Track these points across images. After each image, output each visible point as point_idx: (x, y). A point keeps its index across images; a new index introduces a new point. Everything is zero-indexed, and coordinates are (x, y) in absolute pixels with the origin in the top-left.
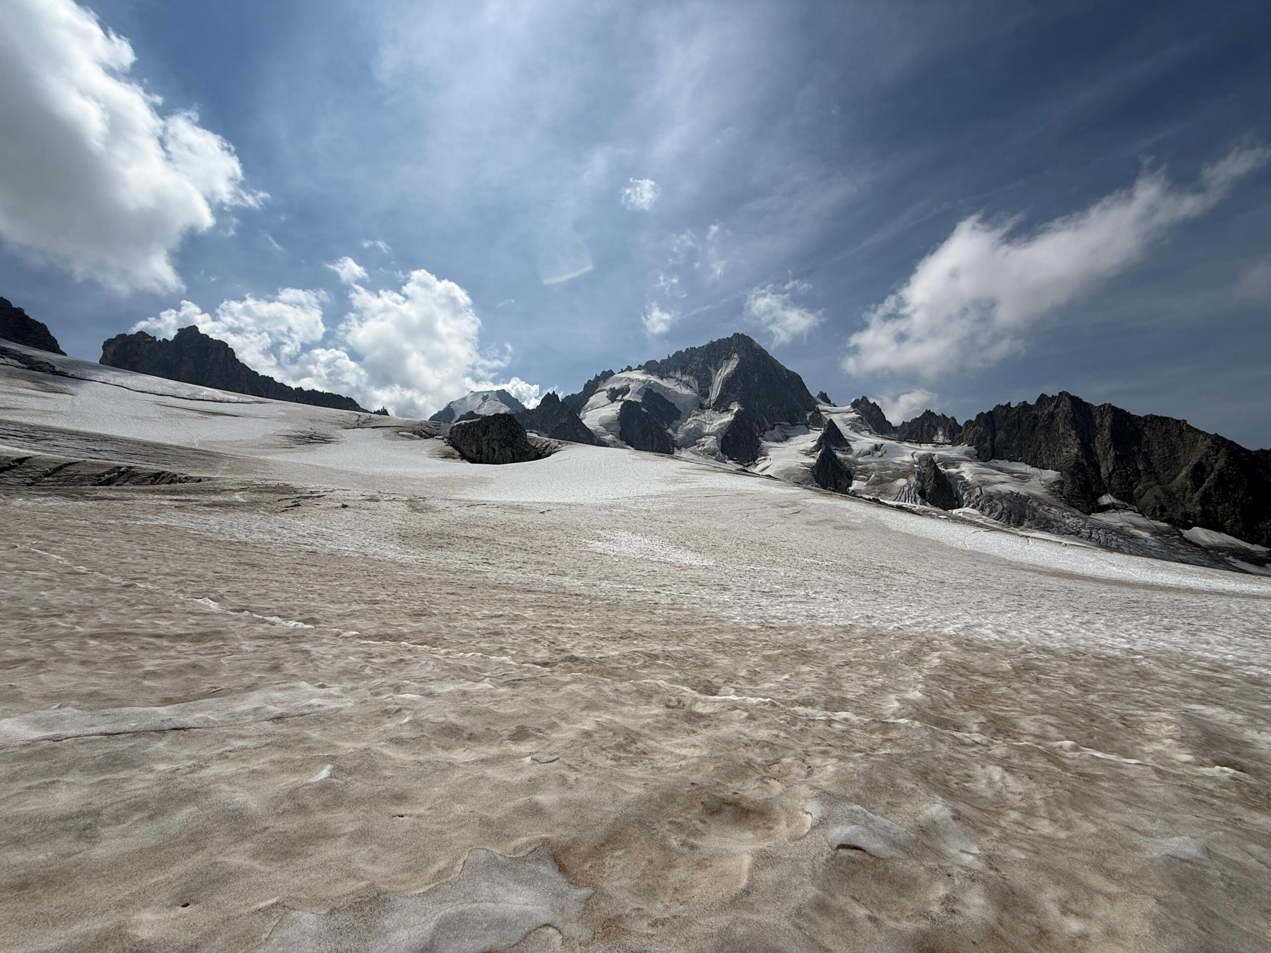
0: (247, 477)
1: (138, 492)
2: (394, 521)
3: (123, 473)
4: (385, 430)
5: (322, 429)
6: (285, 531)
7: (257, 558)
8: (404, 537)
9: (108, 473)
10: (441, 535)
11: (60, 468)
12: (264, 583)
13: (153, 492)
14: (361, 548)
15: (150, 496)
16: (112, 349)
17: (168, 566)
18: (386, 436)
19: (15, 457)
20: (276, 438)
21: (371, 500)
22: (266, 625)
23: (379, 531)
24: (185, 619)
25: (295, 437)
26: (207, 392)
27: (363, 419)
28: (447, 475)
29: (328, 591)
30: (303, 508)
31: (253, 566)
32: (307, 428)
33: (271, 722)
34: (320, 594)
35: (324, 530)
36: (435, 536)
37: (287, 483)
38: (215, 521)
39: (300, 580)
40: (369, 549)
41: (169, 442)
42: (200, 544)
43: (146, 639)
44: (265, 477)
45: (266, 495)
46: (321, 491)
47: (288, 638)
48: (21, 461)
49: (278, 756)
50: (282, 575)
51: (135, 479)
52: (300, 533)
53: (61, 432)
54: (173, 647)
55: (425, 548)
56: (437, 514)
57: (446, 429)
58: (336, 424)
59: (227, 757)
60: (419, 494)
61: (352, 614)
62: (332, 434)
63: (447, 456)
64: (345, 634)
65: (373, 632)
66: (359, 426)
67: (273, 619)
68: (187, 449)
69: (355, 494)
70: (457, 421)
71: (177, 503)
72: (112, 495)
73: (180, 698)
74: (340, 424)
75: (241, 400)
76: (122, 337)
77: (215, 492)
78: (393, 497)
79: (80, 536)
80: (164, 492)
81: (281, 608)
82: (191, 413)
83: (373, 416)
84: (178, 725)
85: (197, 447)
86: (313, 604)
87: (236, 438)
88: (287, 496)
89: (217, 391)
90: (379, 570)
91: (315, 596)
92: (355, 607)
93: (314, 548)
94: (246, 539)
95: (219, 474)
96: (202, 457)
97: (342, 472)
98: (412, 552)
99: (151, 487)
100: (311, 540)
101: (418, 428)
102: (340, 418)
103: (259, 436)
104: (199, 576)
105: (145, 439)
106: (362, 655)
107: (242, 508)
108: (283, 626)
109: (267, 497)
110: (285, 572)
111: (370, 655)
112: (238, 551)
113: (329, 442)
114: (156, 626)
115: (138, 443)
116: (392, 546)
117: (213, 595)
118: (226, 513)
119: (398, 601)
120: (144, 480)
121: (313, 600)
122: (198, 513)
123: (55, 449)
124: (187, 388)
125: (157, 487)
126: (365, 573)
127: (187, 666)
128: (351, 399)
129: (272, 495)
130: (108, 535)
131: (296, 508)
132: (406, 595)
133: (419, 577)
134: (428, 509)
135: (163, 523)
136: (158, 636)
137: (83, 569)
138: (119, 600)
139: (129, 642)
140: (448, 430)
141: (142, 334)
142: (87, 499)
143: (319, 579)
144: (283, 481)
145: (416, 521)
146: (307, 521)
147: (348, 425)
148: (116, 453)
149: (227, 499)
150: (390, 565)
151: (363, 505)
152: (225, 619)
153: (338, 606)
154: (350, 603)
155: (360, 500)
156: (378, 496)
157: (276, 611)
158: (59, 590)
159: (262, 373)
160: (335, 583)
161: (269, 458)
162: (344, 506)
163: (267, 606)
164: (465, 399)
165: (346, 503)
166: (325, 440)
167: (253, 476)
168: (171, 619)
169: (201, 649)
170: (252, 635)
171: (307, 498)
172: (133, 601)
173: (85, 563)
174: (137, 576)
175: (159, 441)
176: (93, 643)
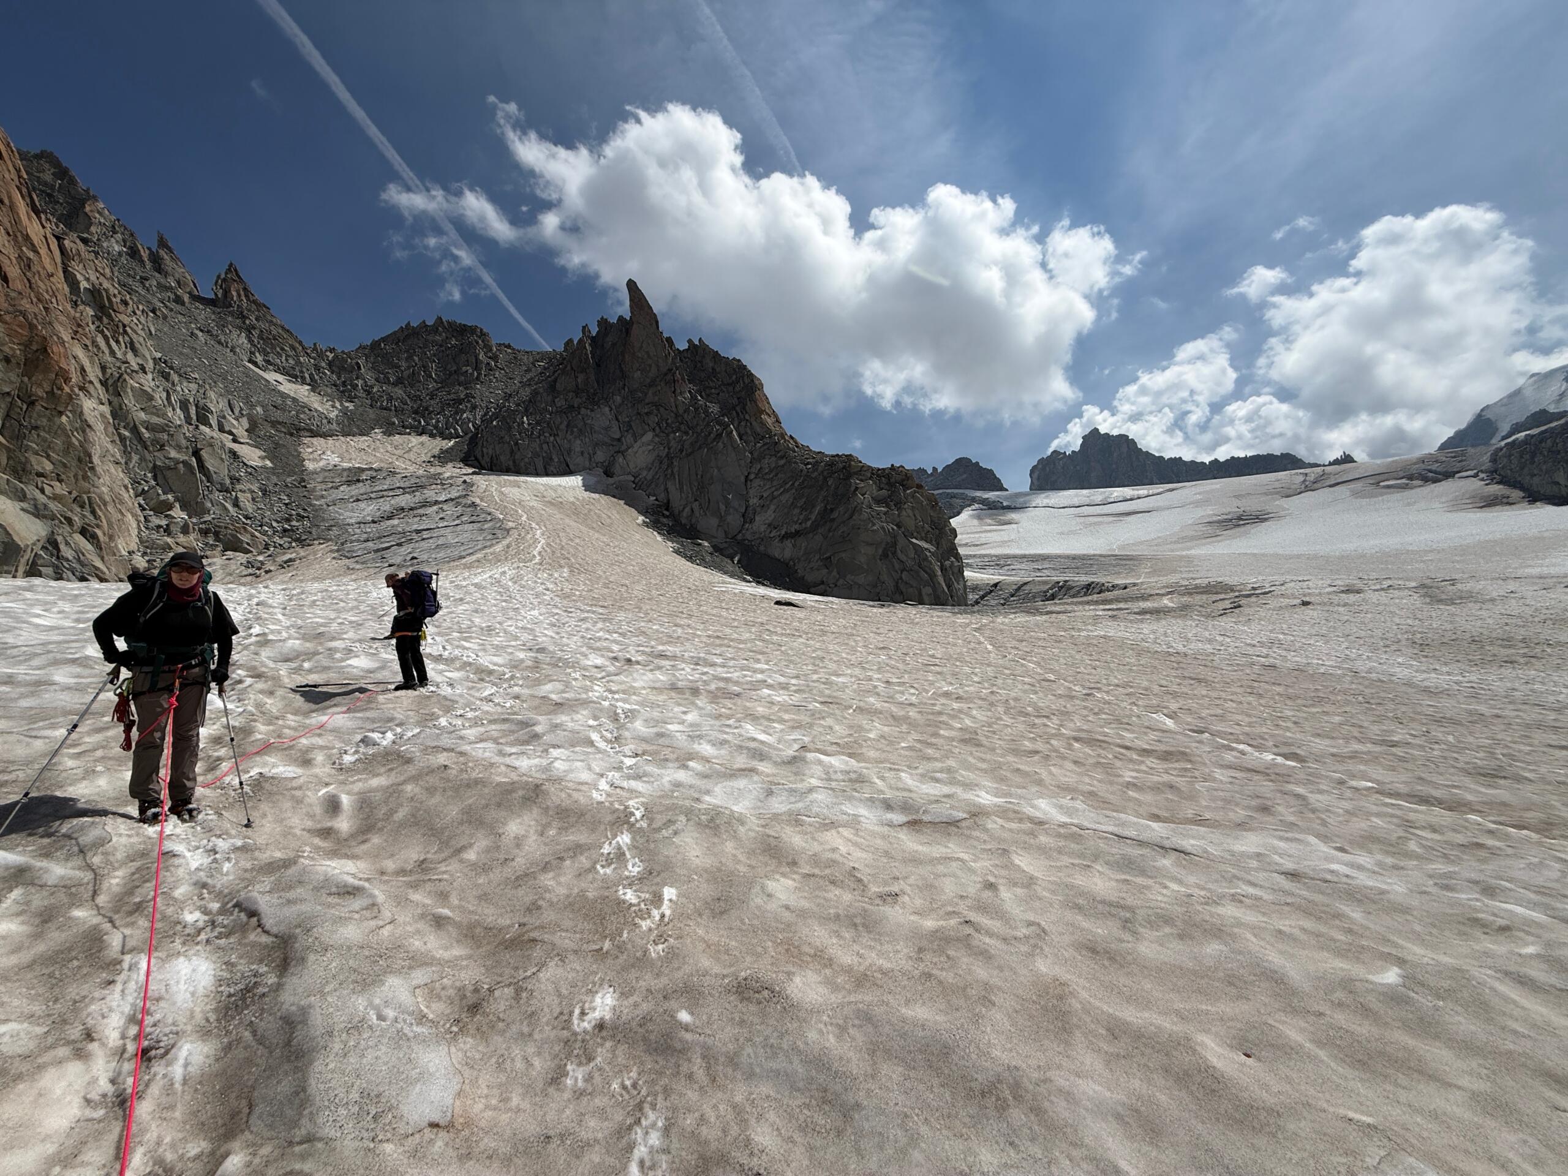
0: (1173, 579)
1: (1076, 604)
2: (1397, 621)
3: (1062, 587)
4: (1352, 486)
5: (1252, 505)
6: (1229, 640)
7: (1203, 672)
8: (1422, 646)
9: (1051, 589)
10: (1507, 641)
11: (1019, 588)
12: (1218, 702)
13: (1088, 603)
14: (1343, 661)
15: (1087, 607)
16: (1035, 475)
17: (1115, 677)
18: (1356, 494)
19: (992, 582)
20: (1196, 527)
21: (1348, 591)
22: (1234, 753)
23: (1372, 637)
24: (1146, 734)
25: (1219, 522)
26: (1117, 492)
27: (1312, 478)
28: (1498, 536)
29: (1306, 719)
30: (1246, 610)
31: (1199, 681)
32: (1232, 508)
33: (1283, 876)
34: (1295, 723)
35: (1281, 636)
36: (1492, 644)
37: (1220, 579)
38: (1149, 628)
39: (1262, 701)
40: (1359, 663)
41: (1092, 552)
42: (1139, 655)
43: (1118, 749)
44: (1191, 575)
45: (1198, 597)
46: (1267, 585)
47: (1268, 775)
48: (996, 585)
49: (1308, 924)
50: (1236, 693)
51: (1072, 592)
52: (1248, 641)
53: (1015, 557)
54: (1143, 762)
55: (1473, 663)
56: (1489, 605)
57: (1483, 456)
58: (1271, 494)
59: (1241, 902)
60: (1440, 576)
61: (1354, 756)
62: (1268, 509)
63: (1491, 502)
64: (1354, 783)
65: (1403, 789)
66: (1308, 489)
67: (1241, 747)
68: (1109, 556)
69: (1318, 585)
70: (1504, 438)
71: (1110, 613)
72: (1057, 609)
73: (1166, 818)
74: (1277, 493)
75: (1151, 492)
76: (1041, 461)
77: (1144, 598)
78: (1386, 584)
79: (1044, 647)
80: (1097, 603)
81: (1247, 734)
82: (1106, 519)
83: (1329, 469)
84: (1178, 847)
85: (1116, 553)
86: (1288, 734)
87: (1153, 536)
88: (1222, 596)
89: (1126, 489)
90: (1382, 695)
91: (1290, 724)
92: (1357, 746)
93: (1272, 660)
94: (1184, 650)
95: (1143, 579)
96: (1124, 562)
97: (1291, 557)
98: (1445, 669)
99: (1085, 599)
100: (1265, 651)
101: (1414, 469)
102: (1277, 485)
103: (1177, 528)
104: (1146, 689)
105: (1073, 552)
106: (1395, 820)
107: (1172, 614)
108: (1257, 758)
109: (1198, 599)
110: (1239, 690)
111: (1408, 825)
112: (1178, 663)
113: (1266, 520)
114: (1122, 737)
115: (1068, 557)
116: (1400, 660)
117: (1165, 711)
118: (1158, 620)
119: (1436, 746)
120: (1079, 592)
121: (1288, 729)
122: (1131, 621)
123: (1014, 572)
124: (1099, 494)
125: (1090, 598)
126: (1360, 698)
127: (1164, 784)
128: (1288, 454)
129: (1204, 597)
130: (1061, 646)
131: (1237, 611)
132: (1451, 738)
133: (1470, 713)
134: (1469, 597)
135: (1102, 633)
136: (1127, 748)
137: (1052, 677)
138: (1085, 708)
139: (1104, 749)
140: (1486, 458)
141: (1055, 452)
142: (1042, 614)
143: (1288, 702)
144: (1214, 577)
145: (1439, 619)
146: (1255, 627)
147: (1290, 492)
148: (1054, 569)
149: (1156, 605)
150: (1404, 688)
151: (1336, 599)
152: (1186, 740)
153: (1327, 742)
154: (1347, 739)
155: (1329, 593)
156: (1359, 584)
157: (1241, 737)
158: (1041, 695)
159: (1168, 455)
160: (1314, 710)
161: (1193, 552)
162: (1305, 604)
163: (1230, 731)
164: (1518, 392)
165: (1307, 599)
166: (1259, 518)
167: (1178, 576)
168: (1133, 732)
169: (1171, 768)
170: (1221, 762)
171: (1249, 596)
172: (1096, 710)
173: (1052, 671)
174: (1092, 685)
175: (1085, 552)
176: (1076, 745)
